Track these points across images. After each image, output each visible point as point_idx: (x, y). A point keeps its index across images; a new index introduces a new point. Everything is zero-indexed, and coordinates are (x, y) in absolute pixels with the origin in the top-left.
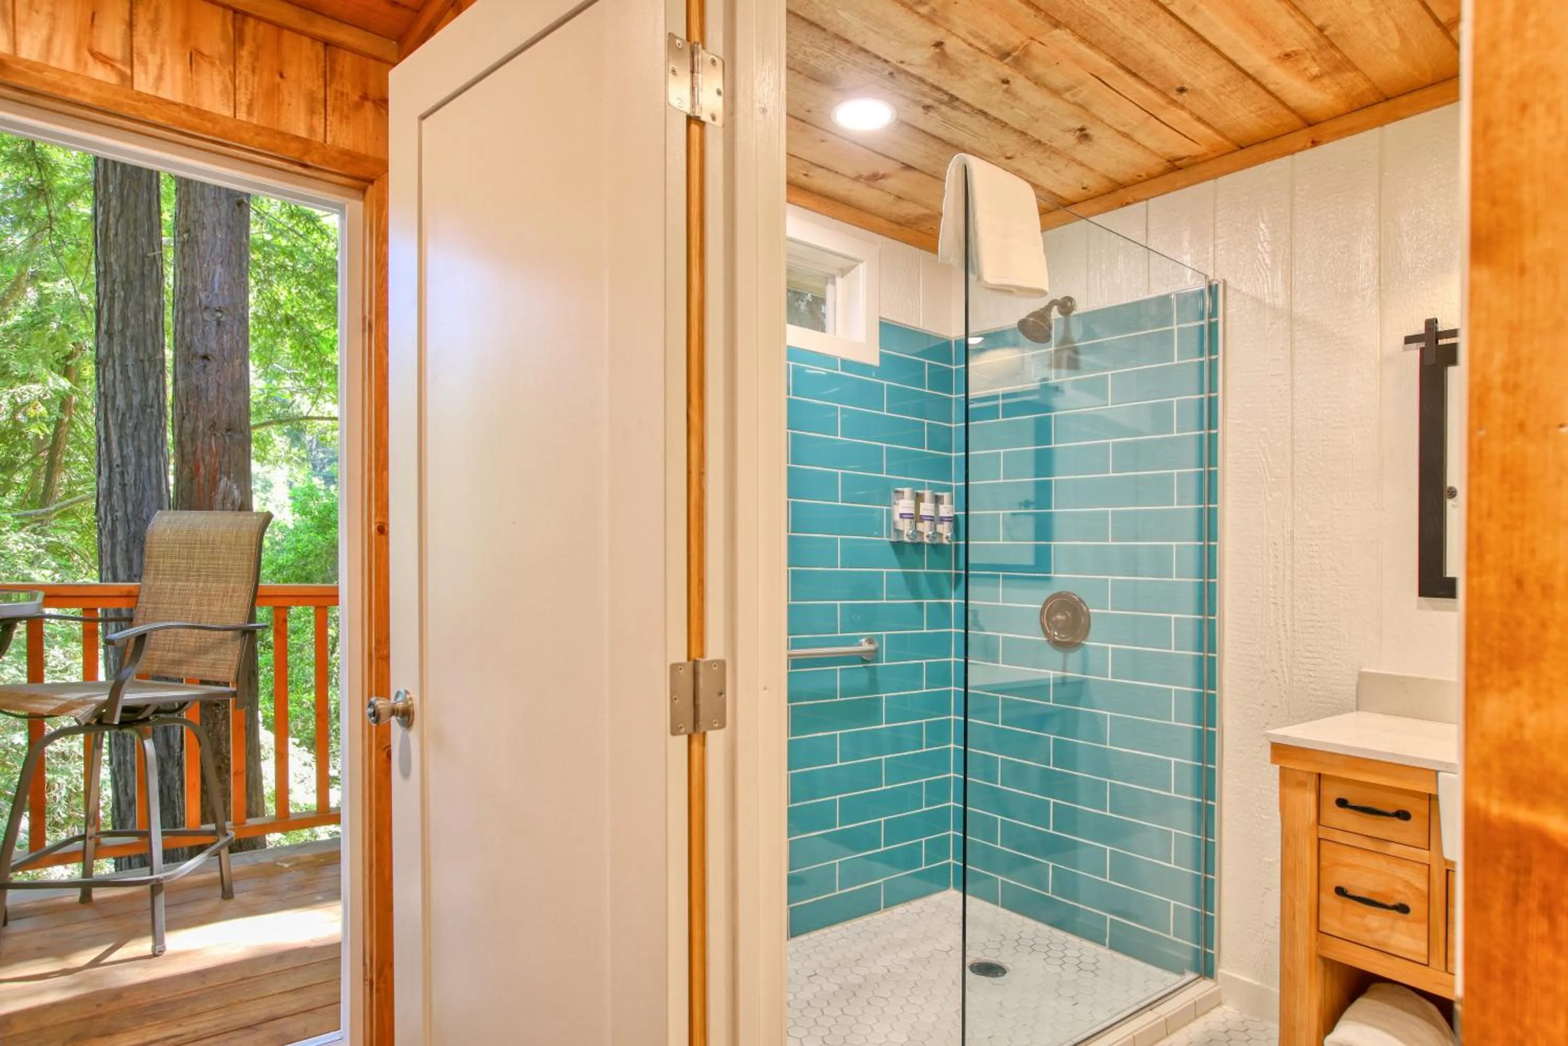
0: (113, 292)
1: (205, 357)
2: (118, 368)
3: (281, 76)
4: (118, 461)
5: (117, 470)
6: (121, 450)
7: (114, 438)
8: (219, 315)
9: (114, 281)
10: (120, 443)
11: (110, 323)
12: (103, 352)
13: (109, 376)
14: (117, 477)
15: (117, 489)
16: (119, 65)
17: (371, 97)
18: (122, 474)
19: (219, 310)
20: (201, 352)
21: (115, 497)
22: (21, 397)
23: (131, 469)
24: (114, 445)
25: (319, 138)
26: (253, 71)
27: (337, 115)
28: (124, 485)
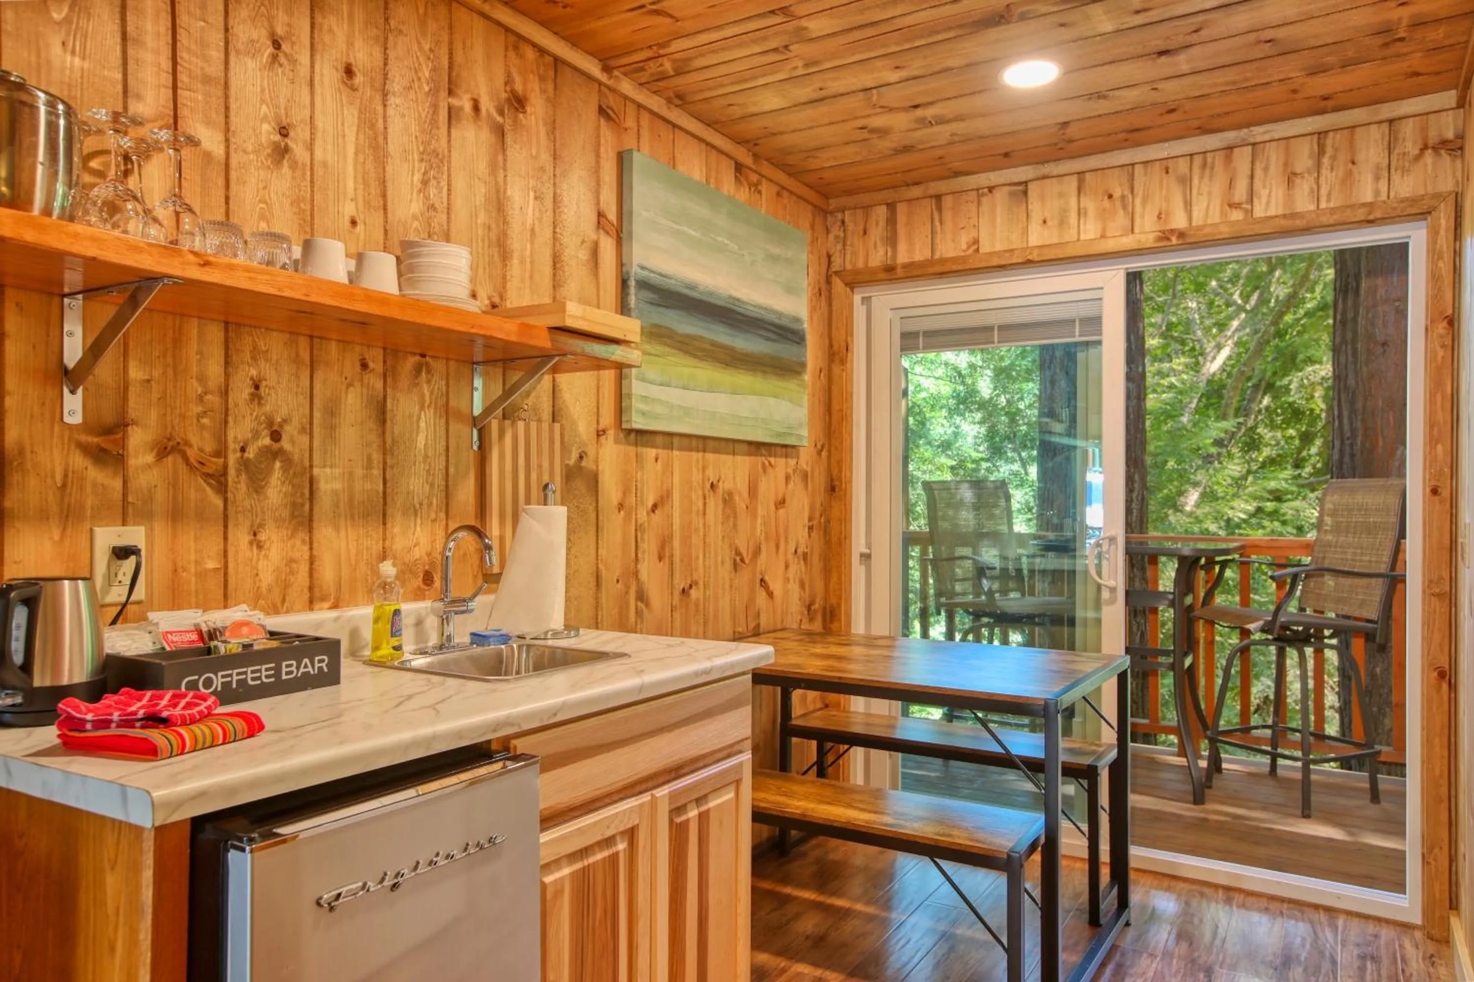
0: (1347, 285)
1: (1384, 344)
2: (1350, 352)
3: (1353, 163)
4: (1348, 434)
5: (1348, 442)
6: (1351, 424)
7: (1345, 413)
8: (1397, 304)
9: (1348, 276)
10: (1350, 419)
11: (1344, 313)
12: (1338, 340)
13: (1343, 360)
14: (1348, 449)
15: (1347, 459)
16: (1244, 206)
17: (1430, 145)
18: (1351, 445)
19: (1395, 301)
20: (1380, 338)
21: (1345, 466)
22: (1307, 378)
23: (1359, 440)
24: (1346, 421)
25: (1384, 197)
26: (1332, 169)
27: (1399, 173)
28: (1352, 456)
